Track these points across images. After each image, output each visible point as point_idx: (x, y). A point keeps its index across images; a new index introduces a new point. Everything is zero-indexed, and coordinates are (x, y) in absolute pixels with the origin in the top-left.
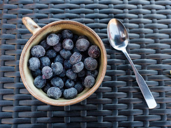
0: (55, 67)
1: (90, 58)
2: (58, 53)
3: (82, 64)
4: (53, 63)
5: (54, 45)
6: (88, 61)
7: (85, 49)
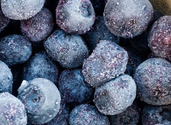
0: (35, 95)
1: (157, 61)
2: (38, 48)
3: (132, 85)
4: (24, 83)
5: (28, 15)
6: (152, 73)
7: (138, 28)
